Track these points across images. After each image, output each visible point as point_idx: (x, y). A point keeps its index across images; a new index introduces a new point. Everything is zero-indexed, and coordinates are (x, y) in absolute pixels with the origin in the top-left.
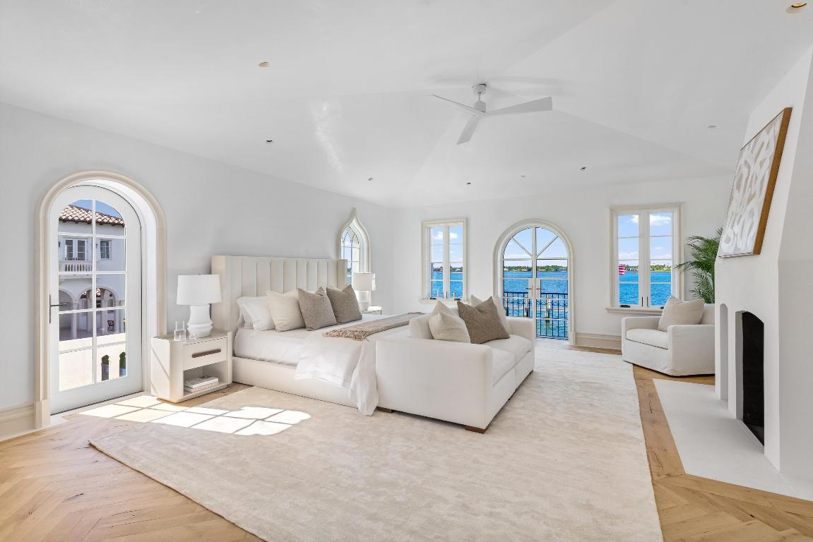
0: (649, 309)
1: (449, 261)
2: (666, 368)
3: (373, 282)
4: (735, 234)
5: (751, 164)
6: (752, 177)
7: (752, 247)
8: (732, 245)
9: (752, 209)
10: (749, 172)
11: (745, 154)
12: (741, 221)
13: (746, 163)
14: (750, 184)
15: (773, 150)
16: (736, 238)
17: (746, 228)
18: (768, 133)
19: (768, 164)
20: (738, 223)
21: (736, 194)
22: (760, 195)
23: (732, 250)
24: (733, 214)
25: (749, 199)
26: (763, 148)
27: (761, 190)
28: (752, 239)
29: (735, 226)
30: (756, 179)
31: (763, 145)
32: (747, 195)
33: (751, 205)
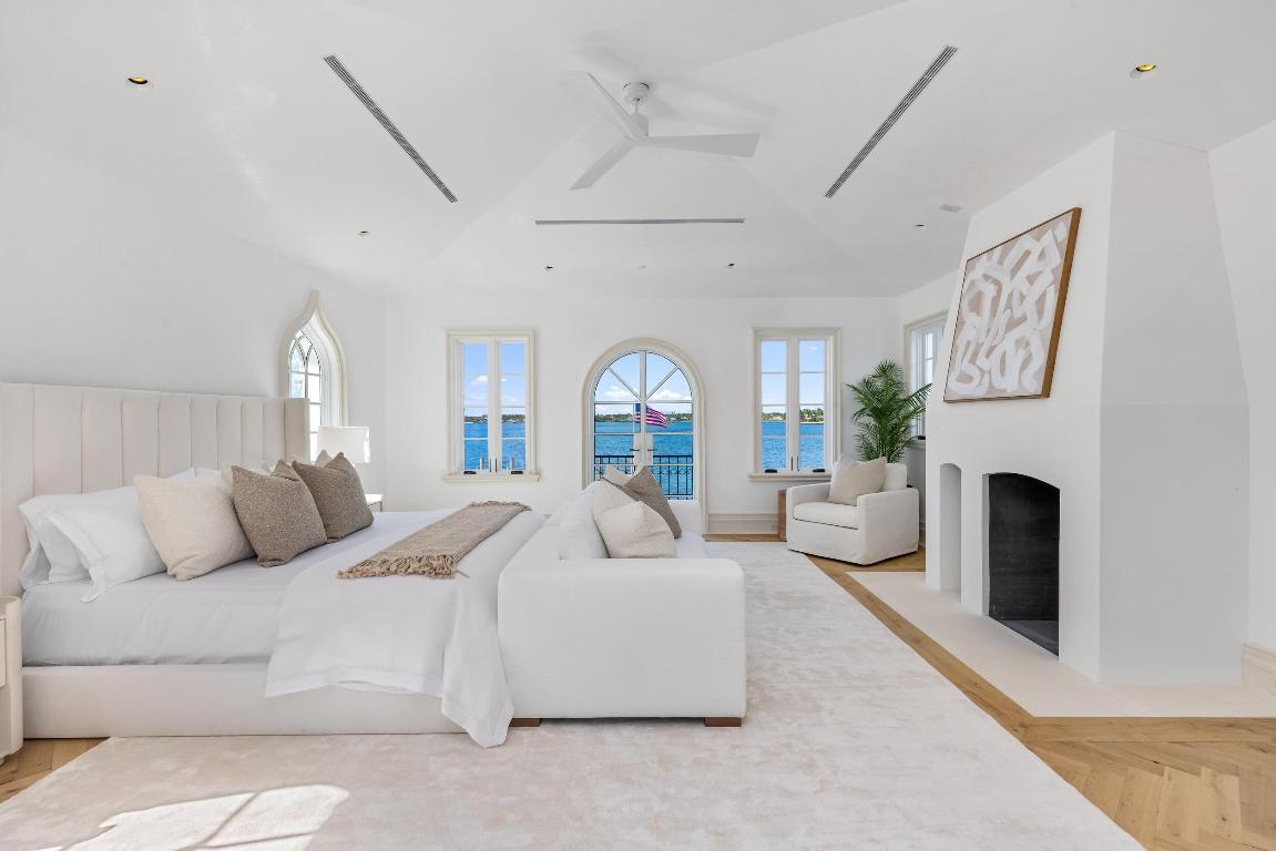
0: (799, 473)
1: (499, 402)
2: (854, 555)
3: (366, 445)
4: (981, 370)
5: (999, 277)
6: (1010, 296)
7: (1036, 388)
8: (980, 384)
9: (1023, 338)
10: (999, 291)
11: (982, 266)
12: (996, 354)
13: (986, 277)
14: (1009, 306)
15: (1057, 259)
16: (987, 375)
17: (1014, 363)
18: (1038, 239)
19: (1050, 278)
20: (988, 356)
21: (970, 318)
22: (1040, 320)
23: (981, 392)
24: (969, 342)
25: (1012, 324)
26: (1031, 257)
27: (1040, 312)
28: (1034, 377)
29: (982, 361)
30: (1022, 298)
31: (1027, 253)
32: (1002, 318)
33: (1016, 333)
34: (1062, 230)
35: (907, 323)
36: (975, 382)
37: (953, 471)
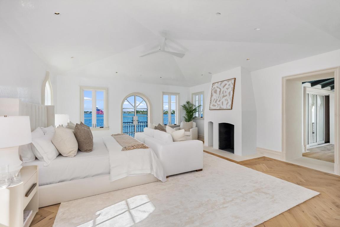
0: (171, 125)
4: (218, 104)
5: (221, 88)
6: (223, 91)
7: (230, 108)
8: (217, 107)
9: (227, 99)
10: (221, 90)
11: (216, 85)
12: (221, 102)
13: (217, 87)
14: (223, 93)
15: (232, 86)
16: (219, 105)
17: (225, 103)
18: (228, 82)
19: (231, 89)
20: (219, 102)
21: (214, 94)
22: (230, 96)
23: (218, 108)
24: (214, 99)
25: (224, 96)
26: (227, 85)
27: (230, 95)
28: (229, 106)
29: (218, 102)
30: (226, 92)
31: (226, 84)
32: (222, 95)
33: (225, 98)
34: (233, 81)
35: (193, 93)
36: (217, 106)
37: (211, 123)
